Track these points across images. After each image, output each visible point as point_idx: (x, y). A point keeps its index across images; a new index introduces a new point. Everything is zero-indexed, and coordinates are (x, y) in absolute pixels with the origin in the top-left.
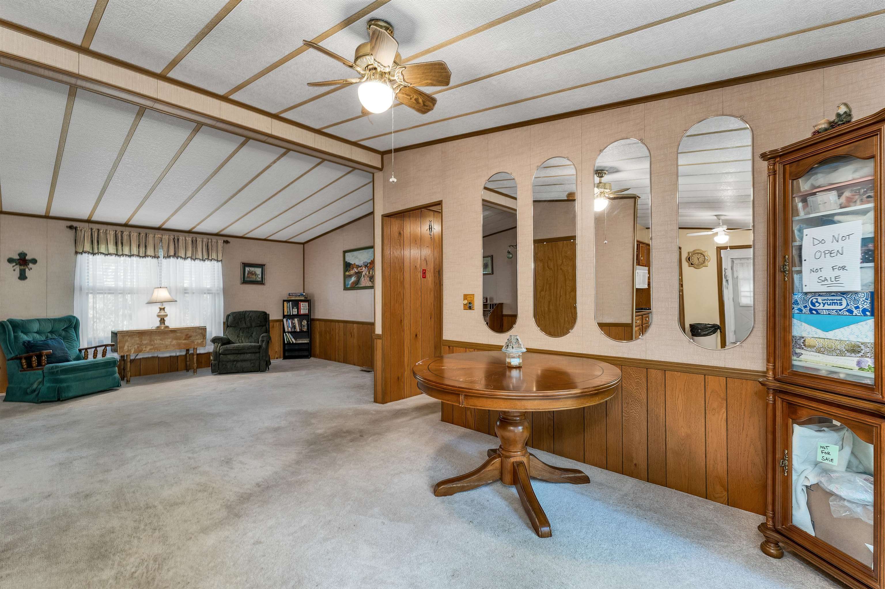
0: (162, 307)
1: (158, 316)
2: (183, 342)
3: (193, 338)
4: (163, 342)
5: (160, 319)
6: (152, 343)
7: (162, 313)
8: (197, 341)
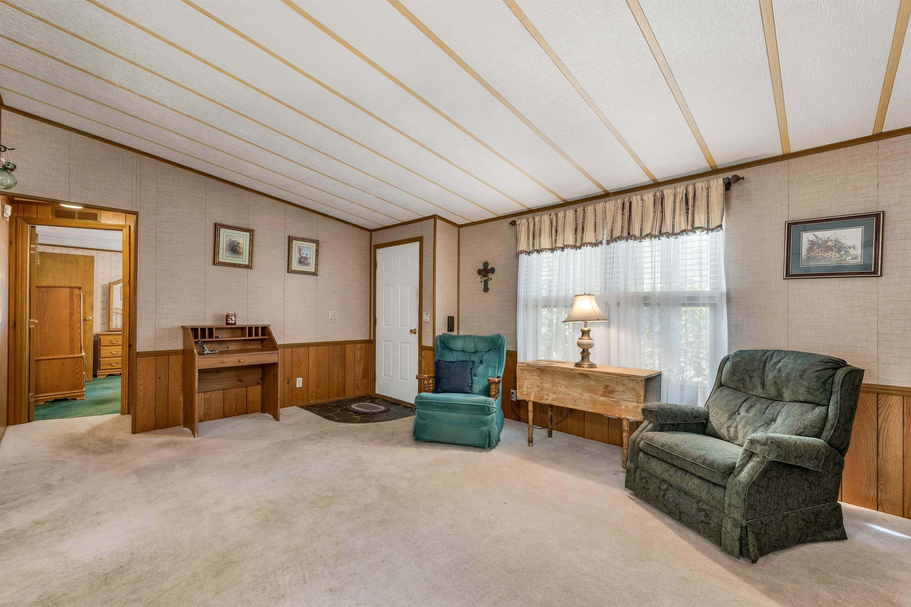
0: (586, 329)
1: (579, 345)
2: (601, 398)
3: (617, 396)
4: (570, 393)
5: (581, 350)
6: (555, 389)
7: (586, 341)
8: (625, 403)
